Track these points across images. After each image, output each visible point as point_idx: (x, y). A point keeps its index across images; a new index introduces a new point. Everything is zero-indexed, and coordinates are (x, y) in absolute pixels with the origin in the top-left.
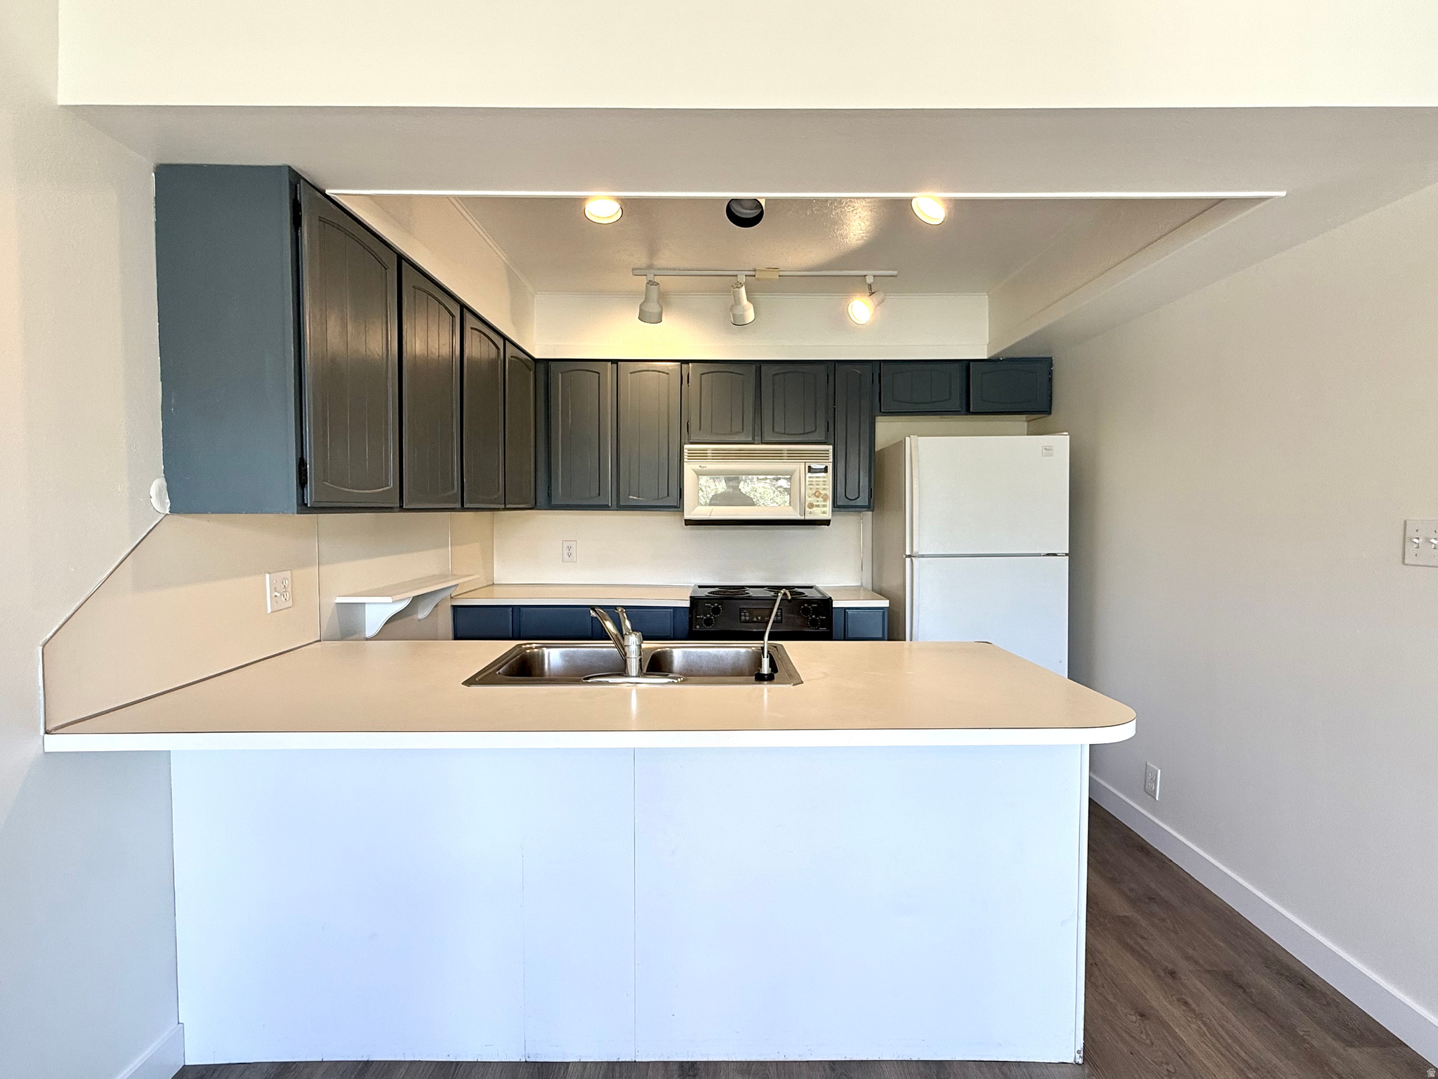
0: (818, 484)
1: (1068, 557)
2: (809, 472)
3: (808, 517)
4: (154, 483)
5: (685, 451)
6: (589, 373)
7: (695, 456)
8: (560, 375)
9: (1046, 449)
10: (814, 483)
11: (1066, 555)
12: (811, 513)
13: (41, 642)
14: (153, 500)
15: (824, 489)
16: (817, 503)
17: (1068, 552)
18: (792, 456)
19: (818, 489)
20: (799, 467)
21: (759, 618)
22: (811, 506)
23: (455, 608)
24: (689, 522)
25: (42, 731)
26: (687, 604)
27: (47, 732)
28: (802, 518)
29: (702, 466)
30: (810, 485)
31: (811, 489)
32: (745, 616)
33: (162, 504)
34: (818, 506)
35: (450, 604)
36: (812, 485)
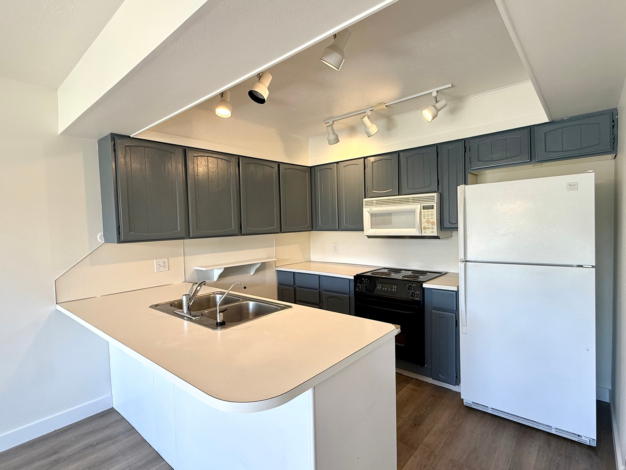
0: (428, 216)
1: (594, 269)
2: (423, 209)
3: (423, 234)
4: (99, 234)
5: (364, 202)
6: (329, 169)
7: (368, 204)
8: (319, 172)
9: (570, 185)
10: (426, 215)
11: (593, 267)
12: (425, 232)
13: (55, 280)
14: (98, 239)
15: (432, 218)
16: (428, 227)
17: (594, 265)
18: (415, 201)
19: (428, 218)
20: (417, 207)
21: (386, 289)
22: (425, 228)
23: (278, 271)
24: (369, 237)
25: (55, 303)
26: (353, 278)
27: (57, 304)
28: (420, 235)
29: (371, 209)
30: (423, 216)
31: (424, 218)
32: (379, 287)
33: (101, 239)
34: (429, 228)
35: (275, 269)
36: (425, 216)
